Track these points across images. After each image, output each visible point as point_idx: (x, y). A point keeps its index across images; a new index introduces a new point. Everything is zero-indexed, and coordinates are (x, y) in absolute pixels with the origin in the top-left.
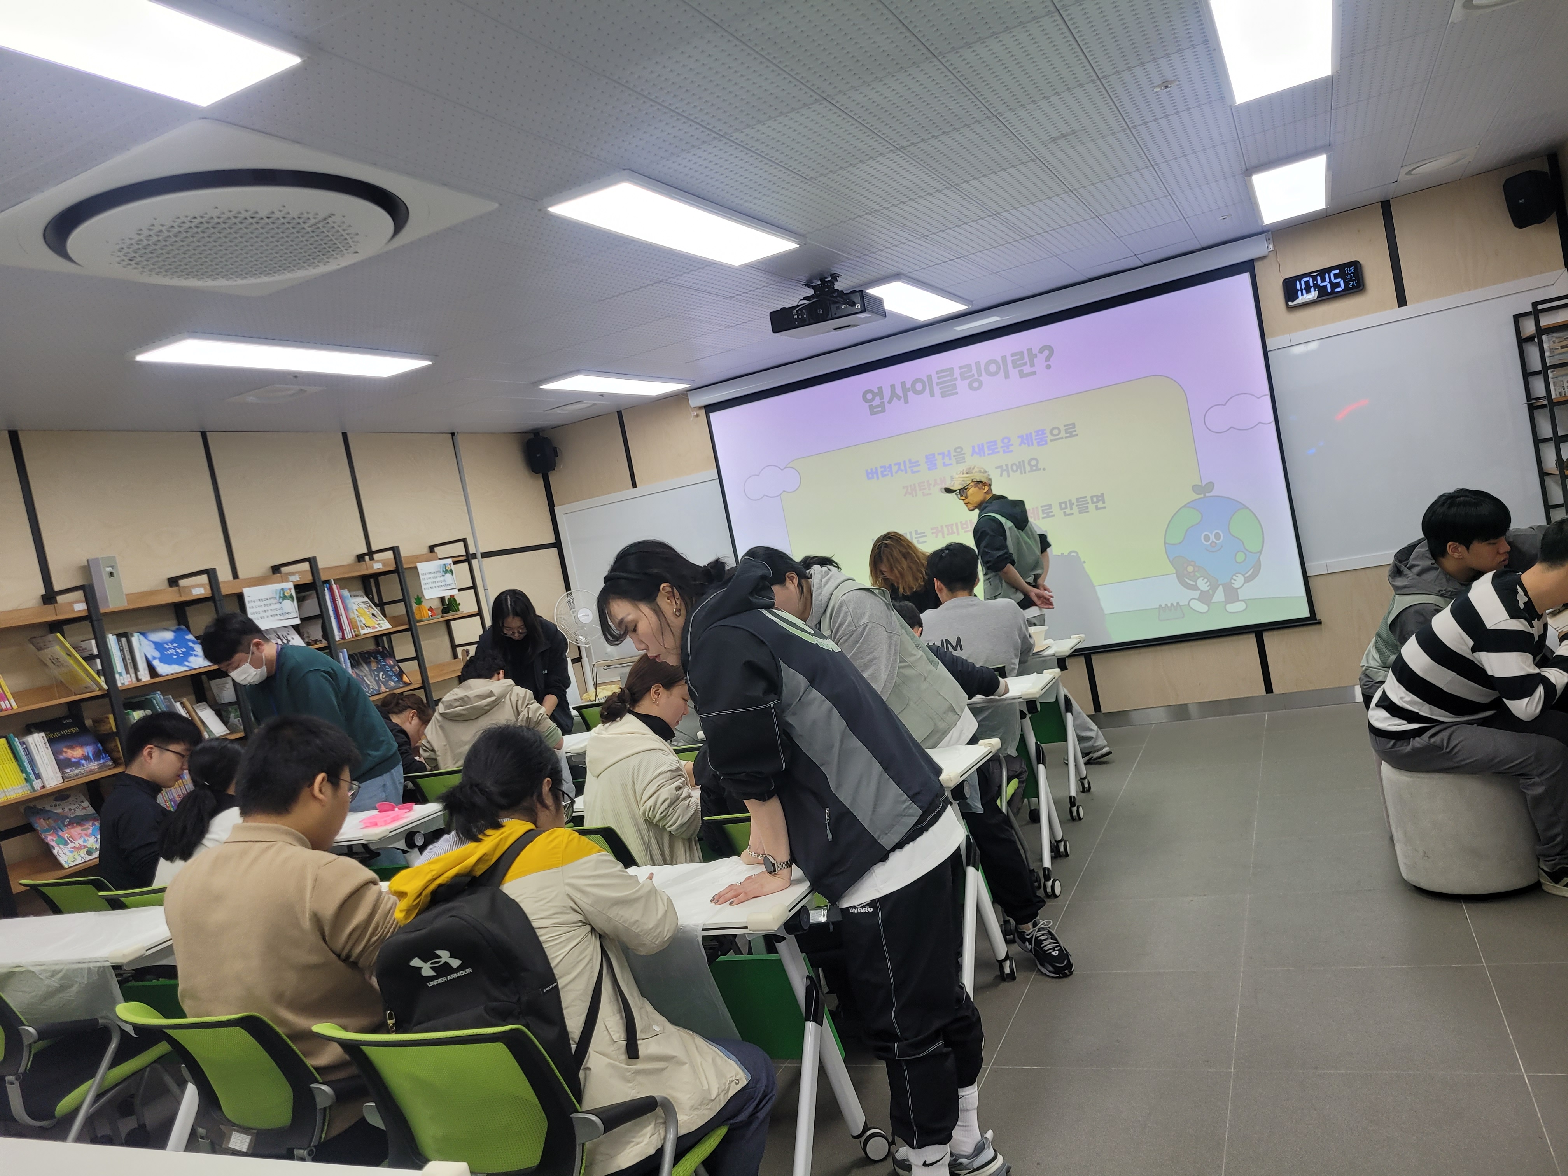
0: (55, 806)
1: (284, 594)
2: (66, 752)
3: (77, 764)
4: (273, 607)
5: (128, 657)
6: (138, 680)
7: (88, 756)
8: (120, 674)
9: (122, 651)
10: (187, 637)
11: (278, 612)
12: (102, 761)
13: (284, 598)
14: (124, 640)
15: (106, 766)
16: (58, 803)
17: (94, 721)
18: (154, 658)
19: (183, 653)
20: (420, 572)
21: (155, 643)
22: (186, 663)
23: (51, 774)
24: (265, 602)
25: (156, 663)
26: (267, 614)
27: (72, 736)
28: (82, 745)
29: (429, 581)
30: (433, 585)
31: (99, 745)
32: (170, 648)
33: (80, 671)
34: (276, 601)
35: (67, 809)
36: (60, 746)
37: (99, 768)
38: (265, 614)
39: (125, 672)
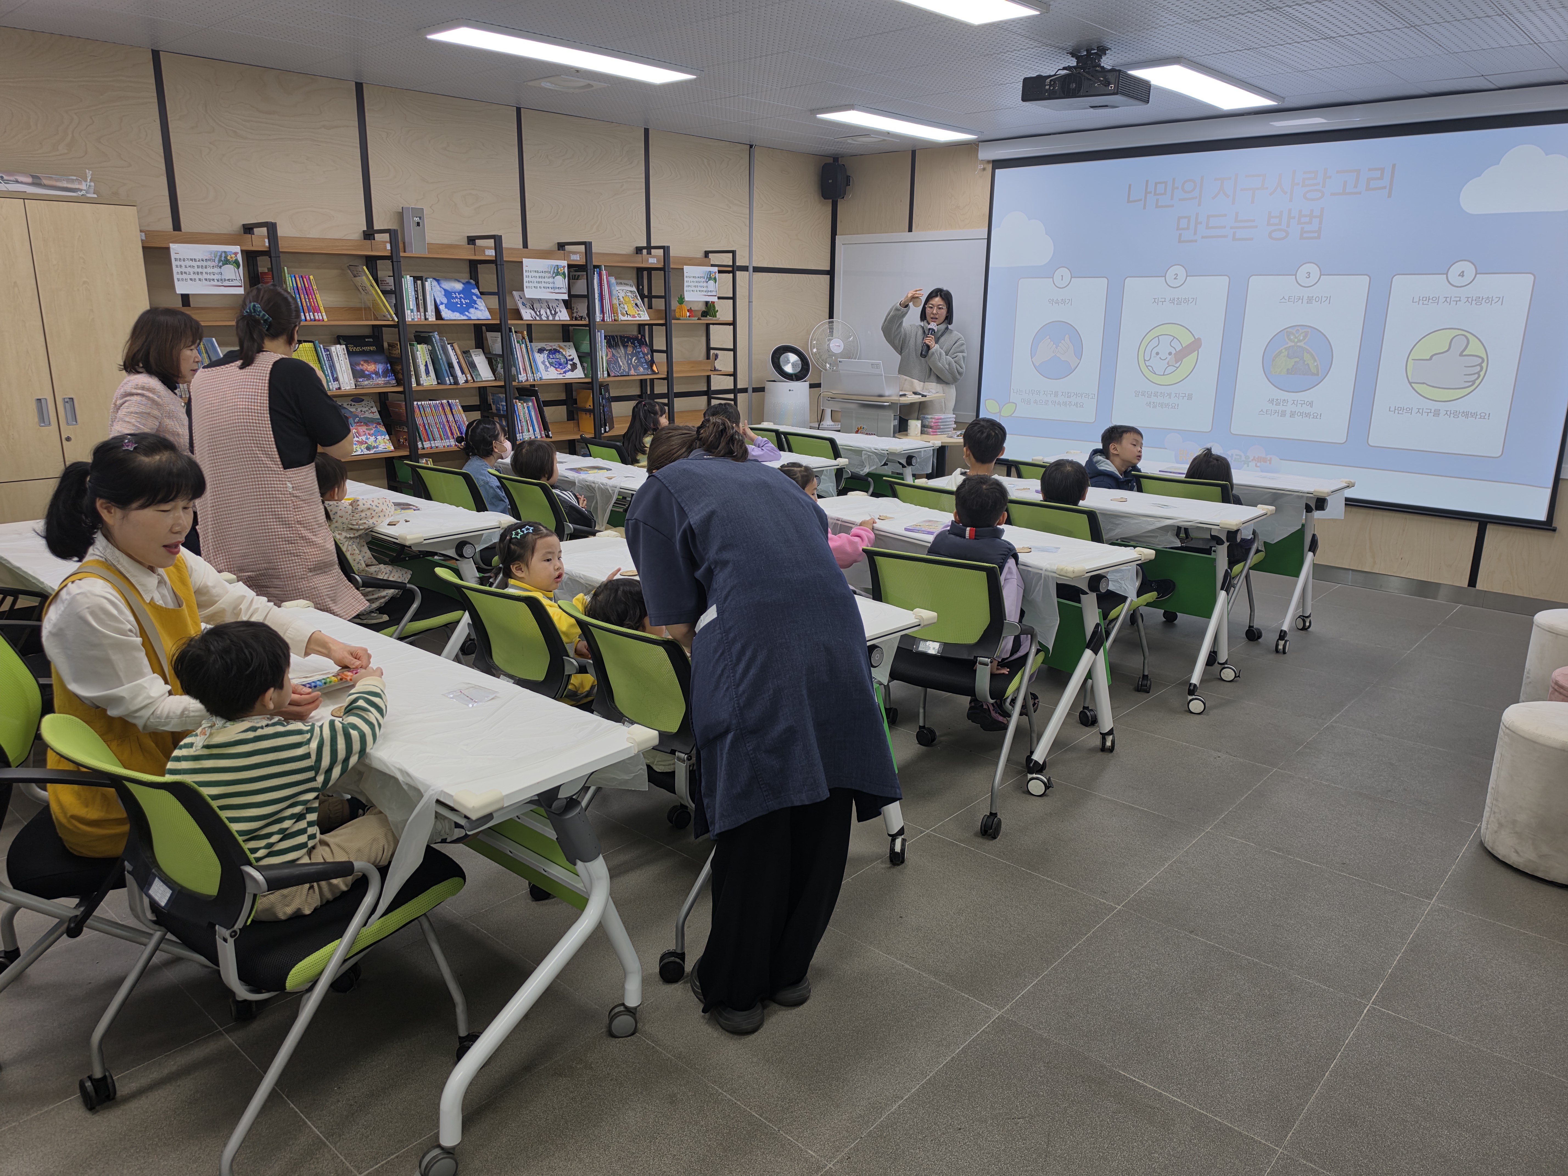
0: (351, 405)
1: (557, 270)
2: (362, 365)
3: (368, 377)
4: (546, 280)
5: (420, 297)
6: (426, 319)
7: (378, 372)
8: (412, 311)
9: (416, 291)
10: (473, 291)
11: (551, 285)
12: (388, 379)
13: (558, 274)
14: (419, 282)
15: (390, 383)
16: (353, 403)
17: (389, 345)
18: (442, 303)
19: (466, 303)
20: (685, 274)
21: (445, 290)
22: (467, 313)
23: (347, 380)
24: (540, 274)
25: (442, 307)
26: (540, 285)
27: (370, 352)
28: (375, 362)
29: (692, 284)
30: (695, 289)
31: (389, 365)
32: (456, 297)
33: (379, 301)
34: (549, 275)
35: (359, 410)
36: (360, 359)
37: (384, 384)
38: (538, 285)
39: (415, 309)
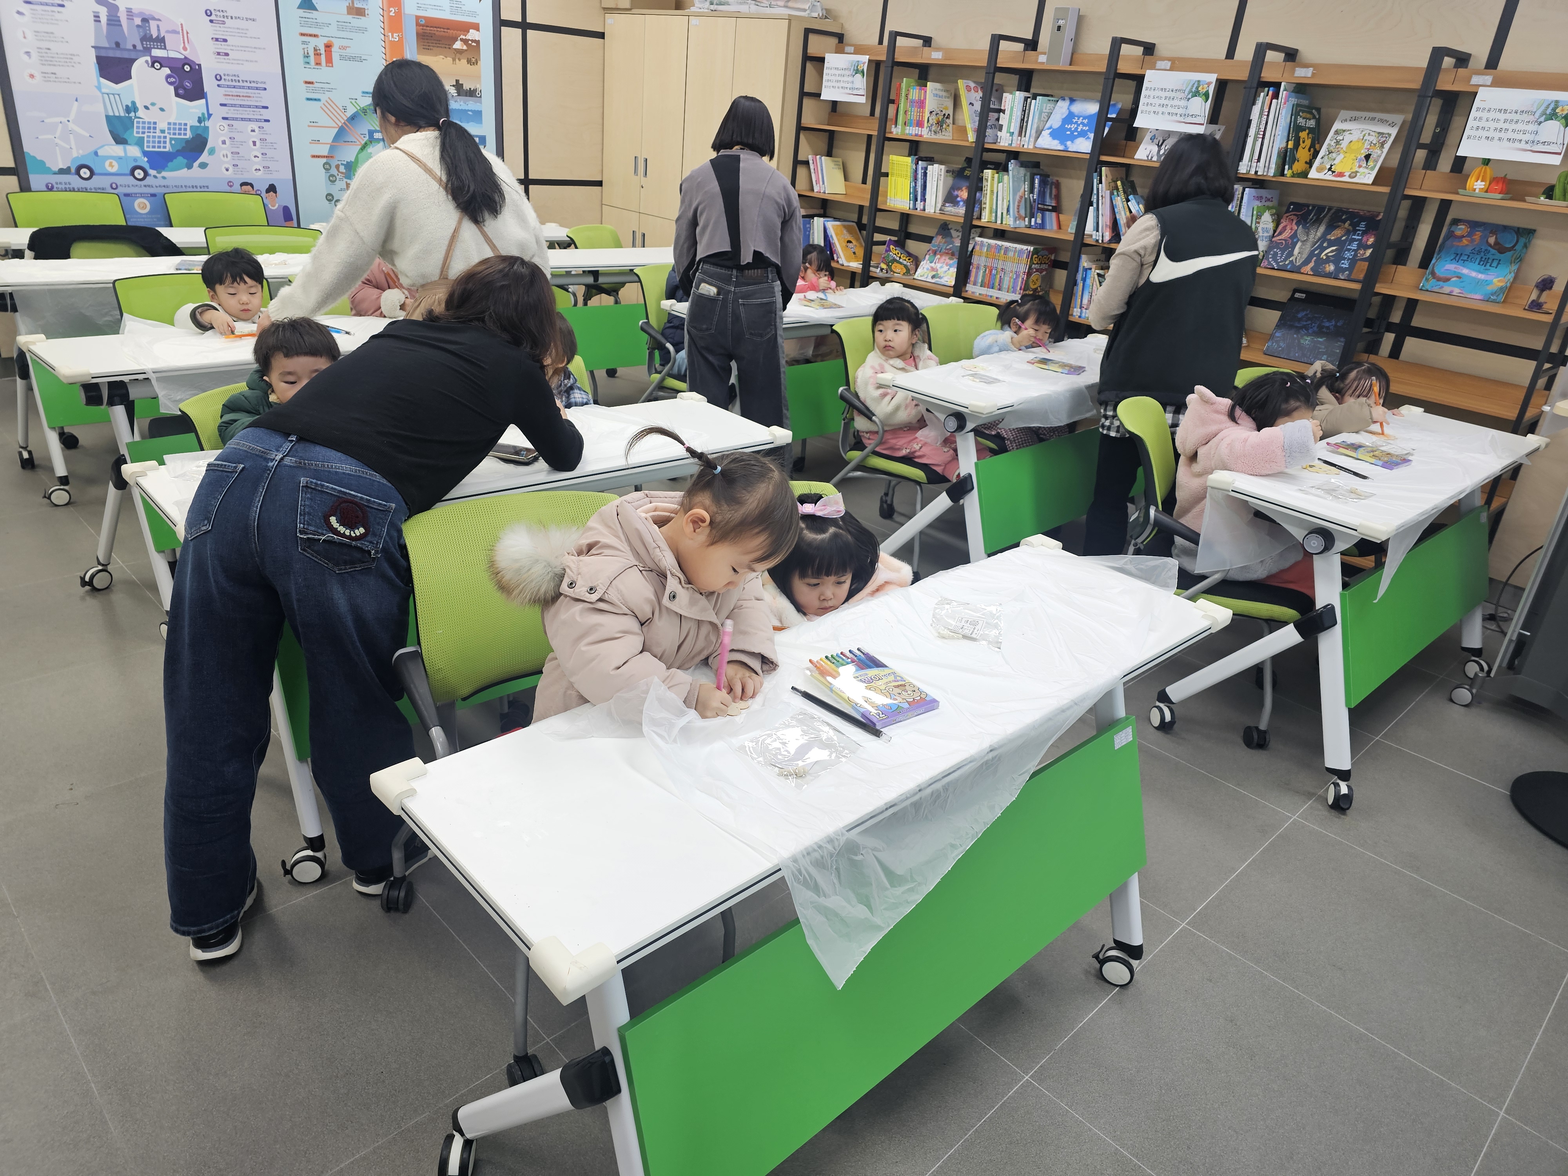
1: (1197, 88)
2: (961, 190)
3: (956, 204)
4: (1176, 102)
5: (1026, 119)
8: (1012, 134)
9: (1024, 111)
11: (1180, 111)
13: (1196, 94)
19: (1081, 131)
20: (1477, 104)
22: (1069, 143)
24: (1167, 94)
26: (1164, 109)
29: (1488, 124)
30: (1497, 135)
32: (1076, 123)
34: (1183, 95)
38: (1161, 110)
39: (1016, 133)
